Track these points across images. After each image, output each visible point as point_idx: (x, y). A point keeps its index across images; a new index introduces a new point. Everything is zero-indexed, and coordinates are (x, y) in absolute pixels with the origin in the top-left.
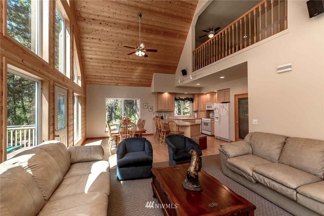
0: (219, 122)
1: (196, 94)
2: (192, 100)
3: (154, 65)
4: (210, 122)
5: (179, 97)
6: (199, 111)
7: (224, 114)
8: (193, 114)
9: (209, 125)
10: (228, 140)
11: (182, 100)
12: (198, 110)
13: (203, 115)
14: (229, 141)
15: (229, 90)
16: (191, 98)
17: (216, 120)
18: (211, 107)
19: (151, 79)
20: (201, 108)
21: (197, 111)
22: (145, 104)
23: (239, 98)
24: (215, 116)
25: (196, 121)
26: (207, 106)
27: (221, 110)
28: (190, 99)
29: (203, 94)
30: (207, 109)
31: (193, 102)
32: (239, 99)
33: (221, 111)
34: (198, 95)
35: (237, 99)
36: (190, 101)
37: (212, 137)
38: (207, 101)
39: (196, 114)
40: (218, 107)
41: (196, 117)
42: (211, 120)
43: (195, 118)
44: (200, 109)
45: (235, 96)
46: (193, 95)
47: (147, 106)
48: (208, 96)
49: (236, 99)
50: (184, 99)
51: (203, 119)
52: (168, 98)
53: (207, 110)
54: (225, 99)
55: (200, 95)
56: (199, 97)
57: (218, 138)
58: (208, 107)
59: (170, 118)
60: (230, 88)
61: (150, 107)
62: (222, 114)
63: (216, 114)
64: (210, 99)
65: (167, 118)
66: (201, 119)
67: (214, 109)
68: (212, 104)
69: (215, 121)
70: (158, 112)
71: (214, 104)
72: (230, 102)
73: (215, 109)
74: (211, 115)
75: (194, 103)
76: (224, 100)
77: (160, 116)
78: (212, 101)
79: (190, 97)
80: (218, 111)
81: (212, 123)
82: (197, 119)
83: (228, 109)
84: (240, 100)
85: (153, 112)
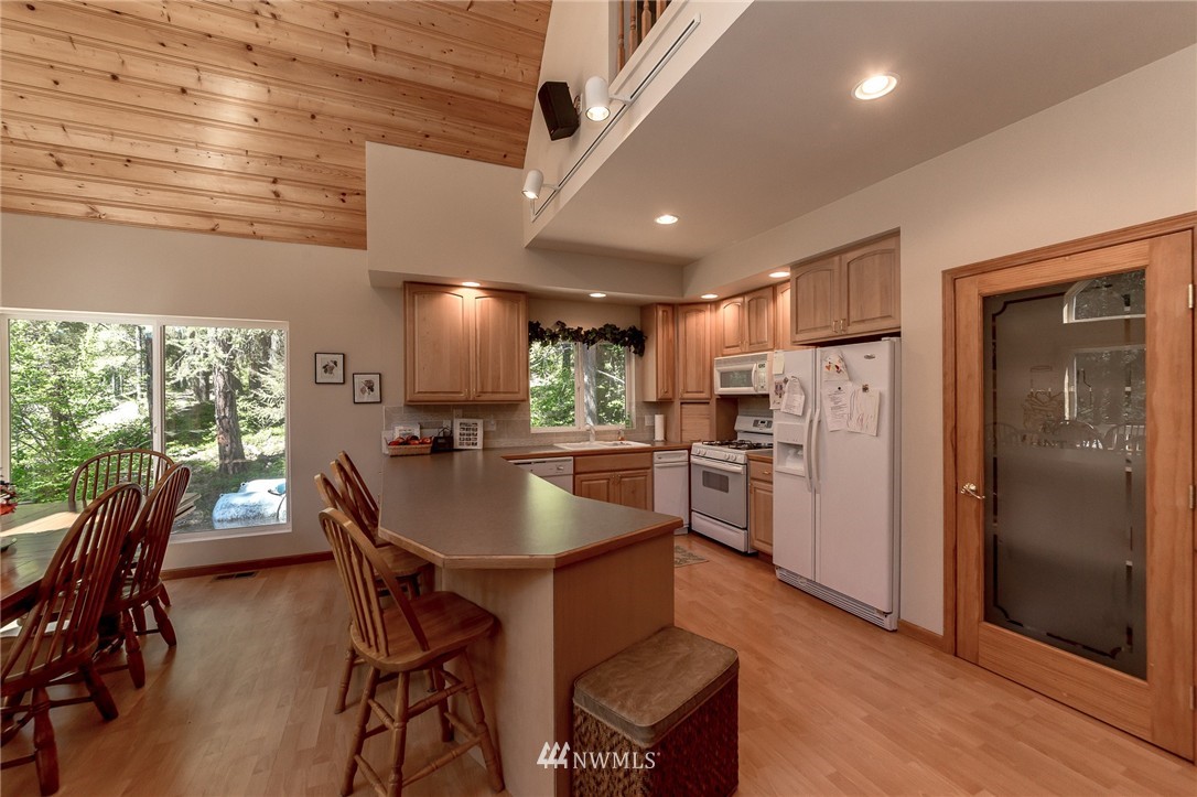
0: (813, 478)
1: (661, 304)
2: (636, 340)
3: (357, 77)
4: (739, 468)
5: (558, 323)
6: (677, 403)
7: (854, 426)
8: (640, 419)
9: (737, 488)
10: (886, 614)
11: (576, 335)
12: (670, 395)
13: (698, 423)
14: (888, 623)
15: (889, 244)
16: (633, 329)
17: (788, 466)
18: (746, 376)
19: (355, 186)
20: (685, 385)
21: (662, 405)
22: (322, 360)
23: (988, 291)
24: (774, 429)
25: (656, 459)
26: (723, 374)
27: (826, 390)
28: (624, 333)
29: (698, 305)
30: (720, 390)
31: (640, 351)
32: (987, 300)
33: (828, 404)
34: (669, 309)
35: (977, 304)
36: (623, 345)
37: (750, 564)
38: (722, 346)
39: (659, 419)
40: (805, 374)
41: (659, 436)
42: (749, 458)
43: (652, 441)
44: (681, 388)
45: (953, 278)
46: (645, 309)
47: (339, 371)
48: (729, 313)
49: (962, 304)
50: (587, 333)
51: (698, 447)
52: (482, 325)
53: (724, 399)
54: (854, 315)
55: (680, 309)
56: (675, 322)
57: (803, 585)
58: (726, 378)
59: (504, 442)
60: (896, 233)
61: (360, 380)
62: (831, 423)
63: (784, 425)
64: (741, 336)
65: (480, 446)
66: (690, 449)
67: (771, 391)
68: (753, 359)
69: (777, 466)
70: (417, 406)
71: (765, 357)
72: (898, 334)
73: (779, 389)
74: (744, 423)
75: (651, 354)
76: (848, 322)
77: (432, 433)
78: (753, 341)
79: (623, 325)
80: (799, 400)
81: (757, 482)
82: (667, 446)
83: (881, 385)
84: (997, 308)
85: (384, 407)
